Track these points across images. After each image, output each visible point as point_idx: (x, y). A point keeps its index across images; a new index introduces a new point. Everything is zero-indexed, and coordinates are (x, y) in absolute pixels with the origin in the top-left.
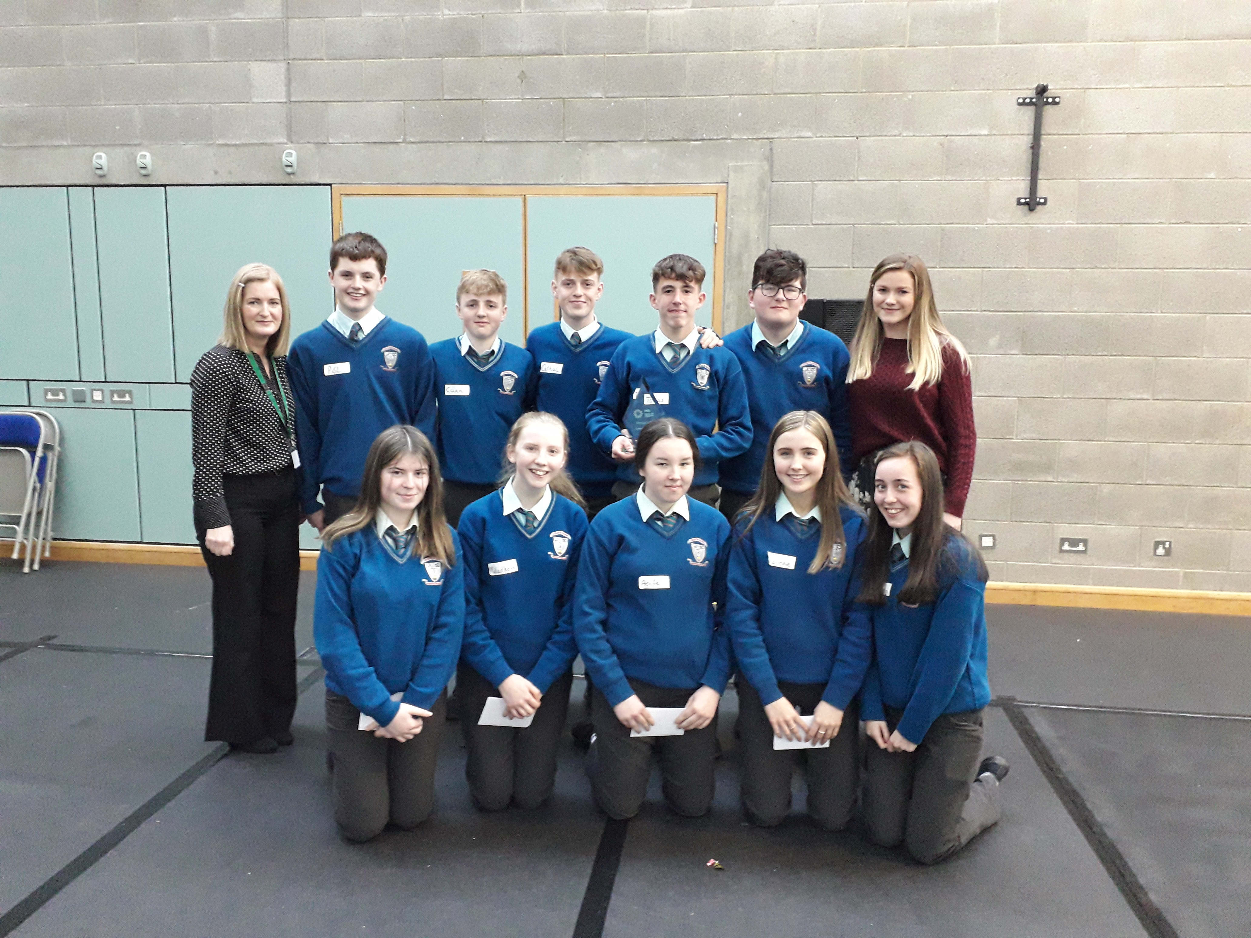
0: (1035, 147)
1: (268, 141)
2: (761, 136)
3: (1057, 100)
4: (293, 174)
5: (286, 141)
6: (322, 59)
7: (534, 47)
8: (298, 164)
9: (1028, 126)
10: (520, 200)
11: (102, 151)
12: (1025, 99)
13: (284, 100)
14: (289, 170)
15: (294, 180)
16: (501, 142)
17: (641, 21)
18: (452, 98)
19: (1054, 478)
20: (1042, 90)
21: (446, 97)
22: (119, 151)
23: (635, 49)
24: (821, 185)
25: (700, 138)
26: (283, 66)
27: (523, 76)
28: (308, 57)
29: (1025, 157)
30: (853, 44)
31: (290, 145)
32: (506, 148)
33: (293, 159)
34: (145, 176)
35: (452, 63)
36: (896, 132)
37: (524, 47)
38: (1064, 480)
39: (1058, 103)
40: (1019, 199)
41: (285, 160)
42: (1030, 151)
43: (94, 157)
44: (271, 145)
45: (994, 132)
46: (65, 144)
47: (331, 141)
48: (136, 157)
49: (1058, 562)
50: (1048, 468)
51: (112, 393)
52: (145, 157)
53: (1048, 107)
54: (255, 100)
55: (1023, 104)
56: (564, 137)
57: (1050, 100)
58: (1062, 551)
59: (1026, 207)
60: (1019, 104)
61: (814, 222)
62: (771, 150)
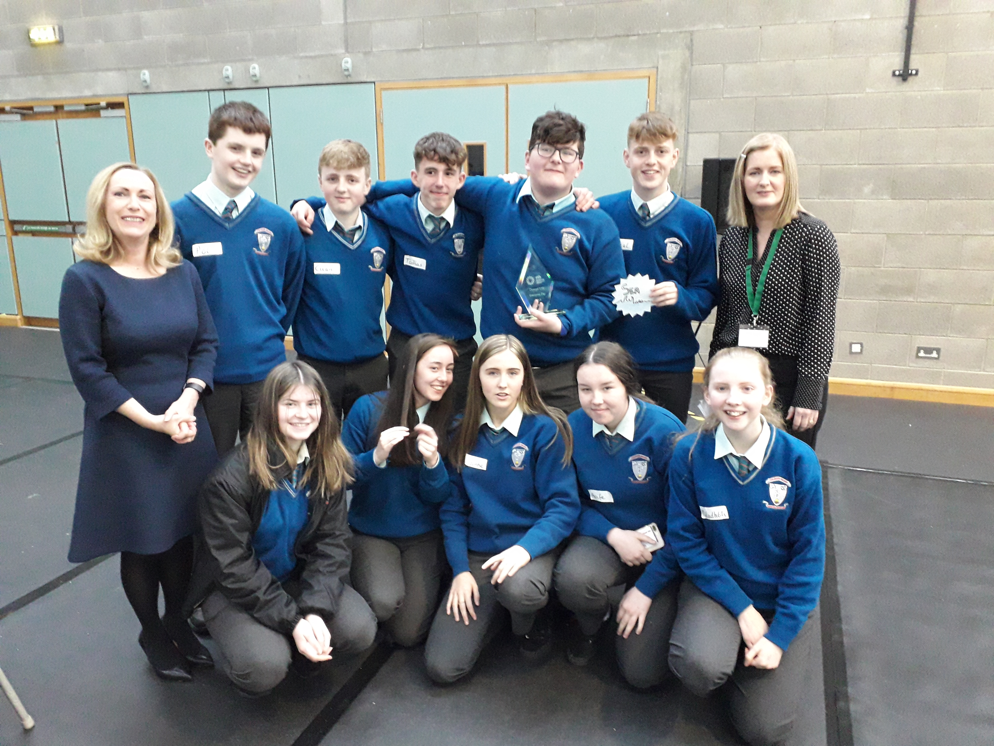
0: (910, 28)
1: (332, 52)
2: (685, 30)
4: (349, 75)
5: (344, 52)
8: (352, 69)
9: (904, 10)
10: (503, 88)
11: (228, 65)
13: (342, 22)
14: (346, 73)
15: (350, 80)
16: (490, 45)
18: (456, 13)
19: (914, 298)
21: (451, 14)
22: (239, 65)
24: (730, 67)
25: (636, 34)
29: (900, 36)
31: (347, 54)
32: (493, 49)
33: (349, 66)
34: (256, 81)
36: (792, 21)
38: (922, 300)
40: (894, 72)
41: (344, 66)
42: (906, 31)
43: (224, 70)
44: (334, 55)
45: (875, 17)
46: (206, 61)
47: (374, 50)
48: (249, 68)
49: (913, 365)
50: (909, 291)
52: (255, 68)
54: (322, 23)
56: (536, 38)
58: (917, 357)
59: (900, 79)
61: (725, 96)
62: (692, 40)
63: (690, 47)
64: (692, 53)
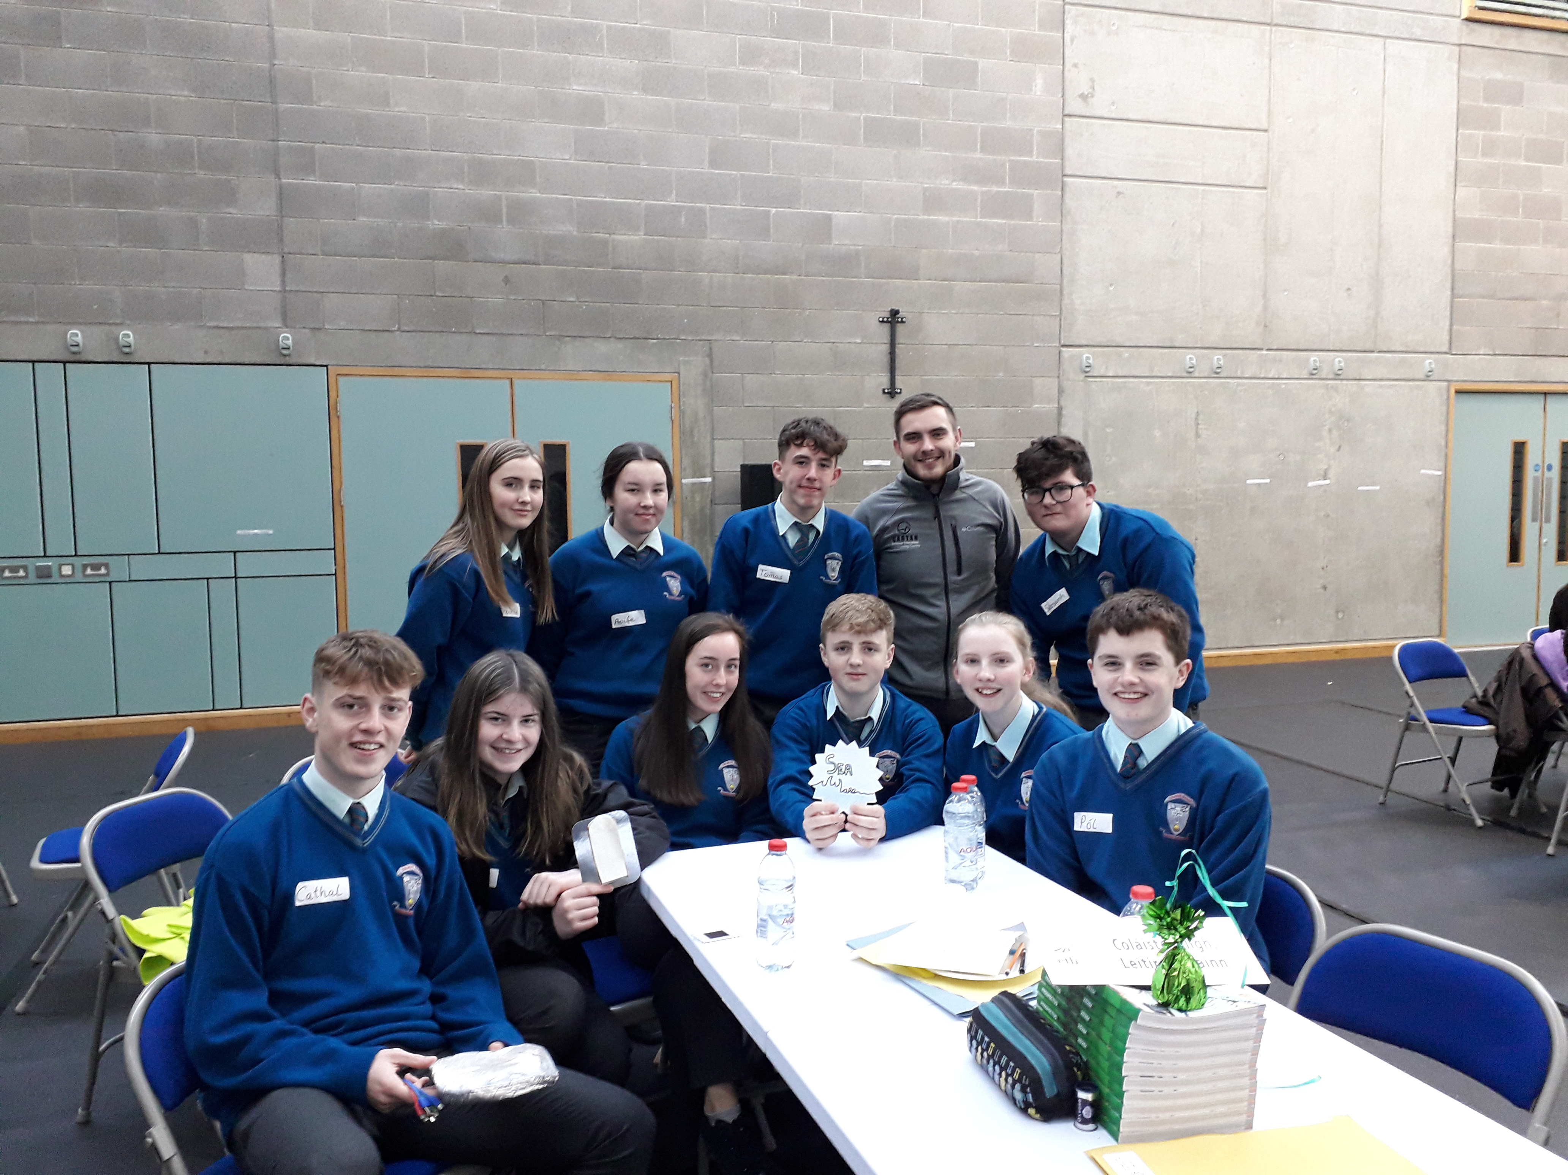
0: (892, 354)
1: (262, 325)
2: (703, 338)
3: (904, 320)
4: (289, 355)
5: (280, 325)
6: (318, 255)
7: (515, 257)
8: (294, 347)
9: (886, 339)
10: (508, 382)
11: (75, 329)
12: (883, 318)
13: (278, 289)
14: (285, 352)
15: (291, 360)
16: (488, 334)
17: (605, 243)
18: (443, 295)
20: (894, 313)
21: (438, 294)
22: (96, 330)
23: (599, 265)
24: (748, 377)
25: (655, 337)
26: (277, 259)
27: (507, 280)
28: (303, 251)
29: (886, 359)
30: (766, 272)
31: (285, 329)
32: (493, 339)
33: (290, 343)
34: (127, 354)
35: (443, 266)
36: (799, 339)
37: (508, 257)
39: (904, 322)
40: (884, 390)
41: (281, 343)
42: (889, 356)
43: (69, 335)
44: (266, 329)
45: (865, 341)
46: (31, 320)
47: (327, 327)
48: (117, 336)
51: (85, 567)
52: (127, 335)
53: (898, 325)
54: (246, 287)
55: (883, 322)
56: (545, 332)
57: (900, 320)
59: (888, 396)
60: (880, 322)
61: (746, 404)
62: (711, 349)
63: (710, 355)
64: (711, 361)
